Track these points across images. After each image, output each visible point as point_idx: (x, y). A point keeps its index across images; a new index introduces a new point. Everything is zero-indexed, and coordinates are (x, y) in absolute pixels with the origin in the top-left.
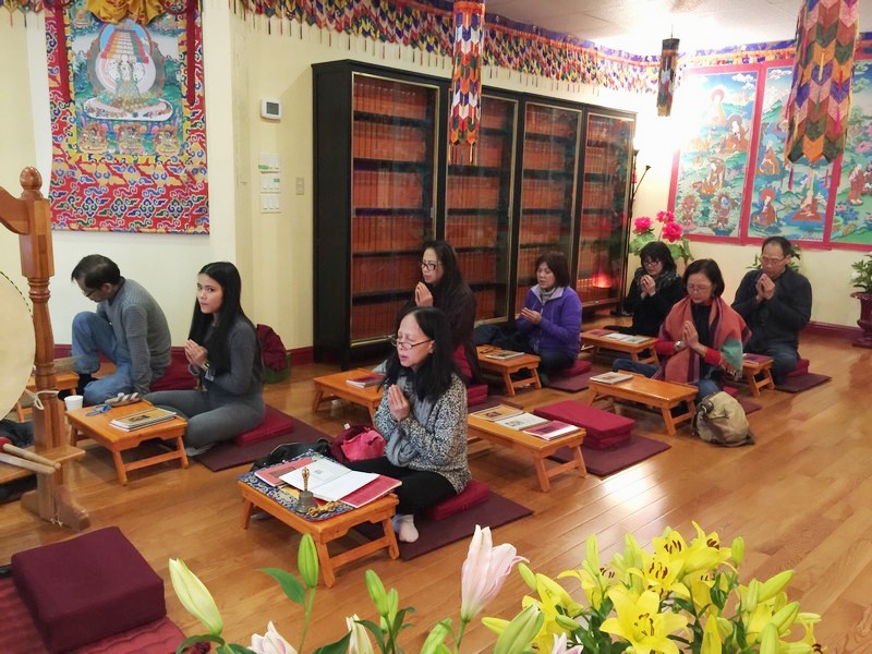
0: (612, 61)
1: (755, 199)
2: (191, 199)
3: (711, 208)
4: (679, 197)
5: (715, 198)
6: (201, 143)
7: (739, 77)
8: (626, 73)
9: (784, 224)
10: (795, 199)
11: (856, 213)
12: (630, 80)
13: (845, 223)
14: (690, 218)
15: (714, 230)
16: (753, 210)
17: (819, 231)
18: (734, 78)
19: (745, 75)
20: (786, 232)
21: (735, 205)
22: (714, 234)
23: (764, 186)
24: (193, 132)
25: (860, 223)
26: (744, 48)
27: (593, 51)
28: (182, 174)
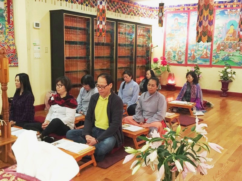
0: (144, 9)
1: (189, 52)
2: (9, 55)
3: (176, 55)
4: (166, 52)
5: (177, 52)
6: (12, 36)
7: (182, 14)
8: (148, 13)
9: (198, 60)
10: (201, 52)
11: (219, 56)
12: (149, 15)
13: (216, 59)
14: (170, 58)
15: (177, 62)
16: (189, 55)
17: (208, 62)
18: (181, 15)
19: (184, 14)
20: (199, 62)
21: (183, 54)
22: (177, 63)
23: (191, 48)
24: (10, 32)
25: (220, 59)
26: (183, 5)
27: (138, 6)
28: (6, 47)
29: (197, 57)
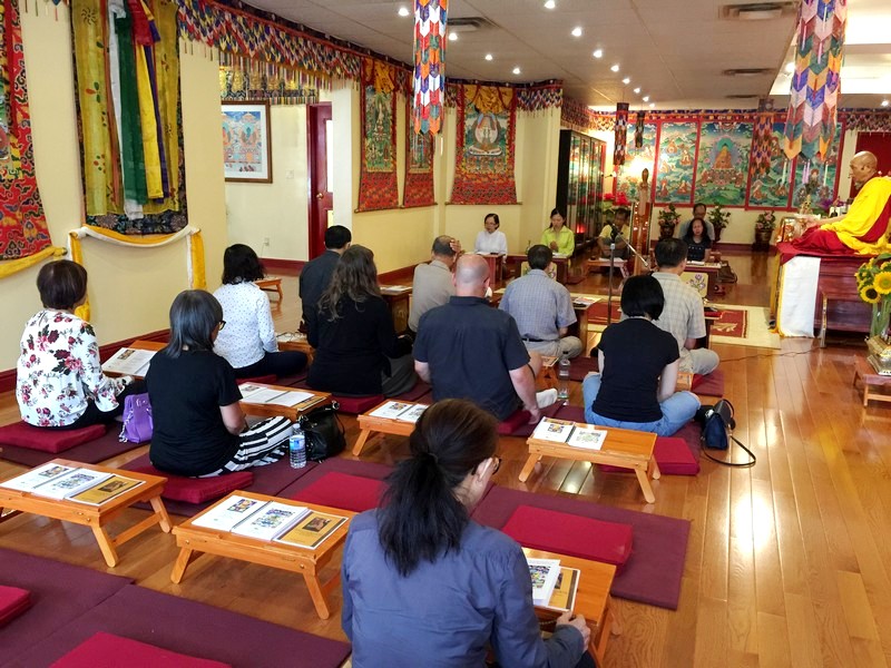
1: (658, 184)
6: (512, 164)
9: (672, 196)
10: (677, 184)
11: (705, 190)
13: (700, 195)
16: (657, 190)
17: (688, 199)
18: (646, 126)
19: (651, 125)
20: (673, 200)
23: (662, 178)
24: (509, 159)
25: (707, 195)
26: (650, 112)
27: (588, 112)
28: (504, 178)
29: (671, 192)
